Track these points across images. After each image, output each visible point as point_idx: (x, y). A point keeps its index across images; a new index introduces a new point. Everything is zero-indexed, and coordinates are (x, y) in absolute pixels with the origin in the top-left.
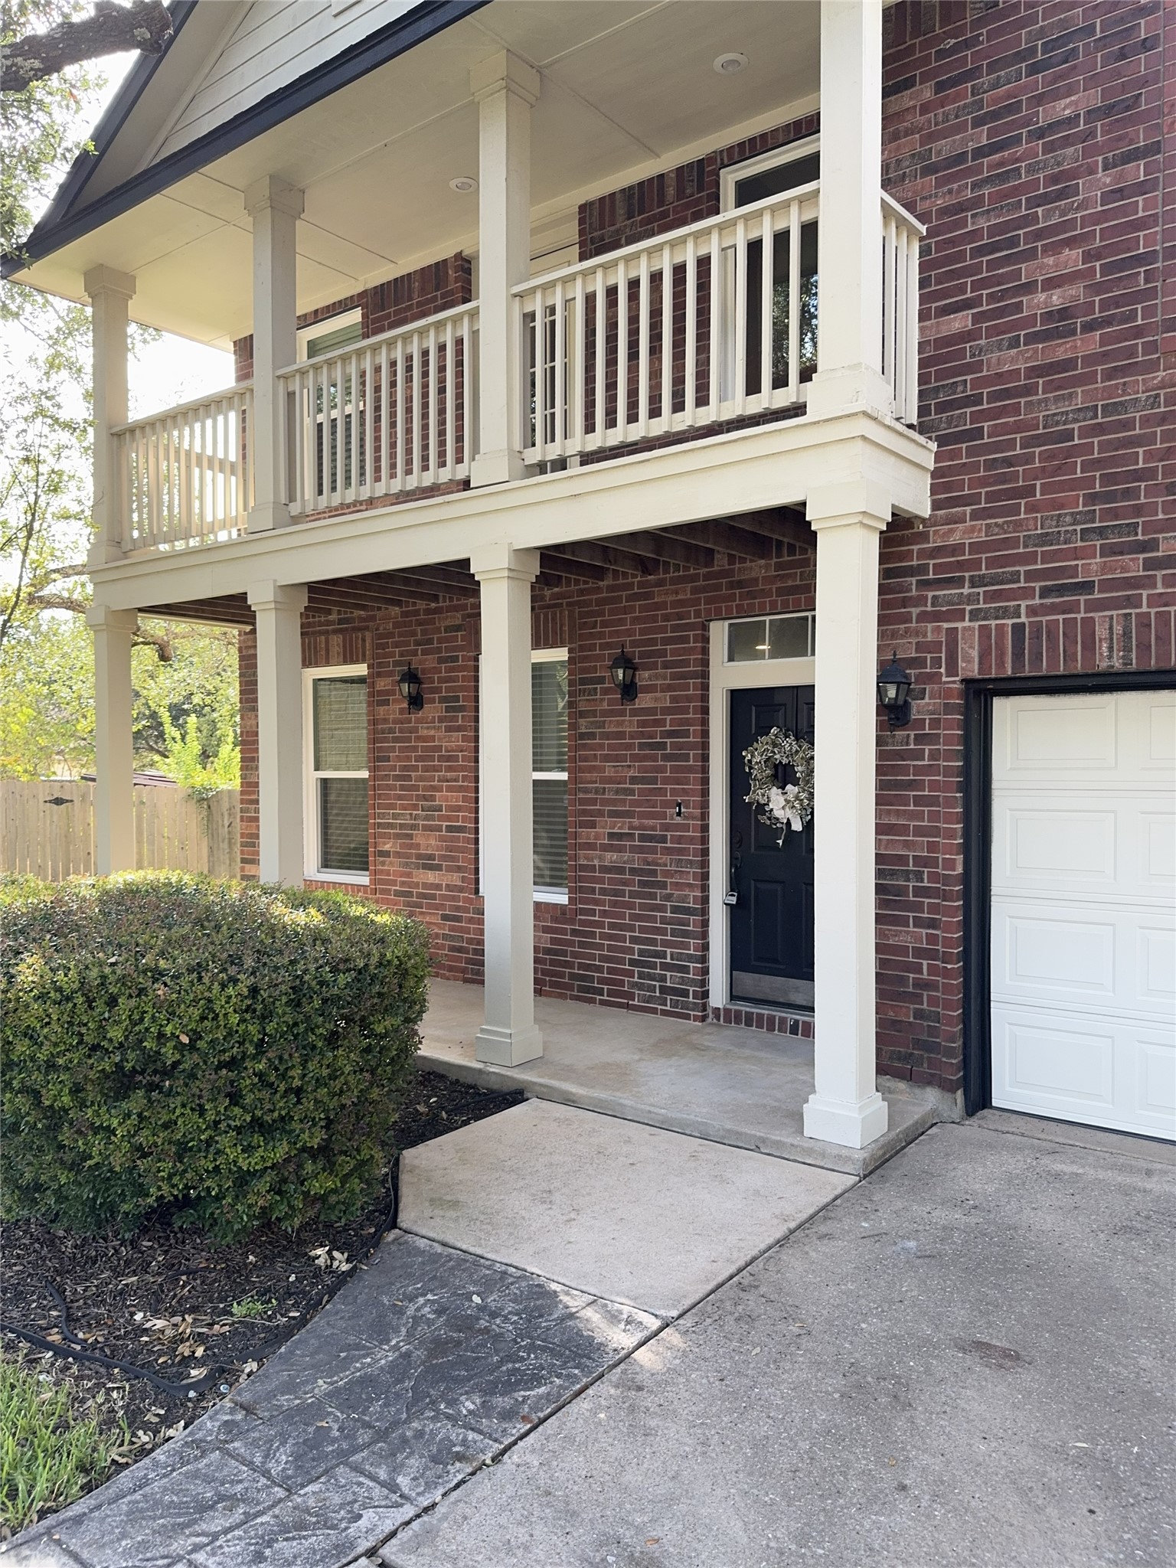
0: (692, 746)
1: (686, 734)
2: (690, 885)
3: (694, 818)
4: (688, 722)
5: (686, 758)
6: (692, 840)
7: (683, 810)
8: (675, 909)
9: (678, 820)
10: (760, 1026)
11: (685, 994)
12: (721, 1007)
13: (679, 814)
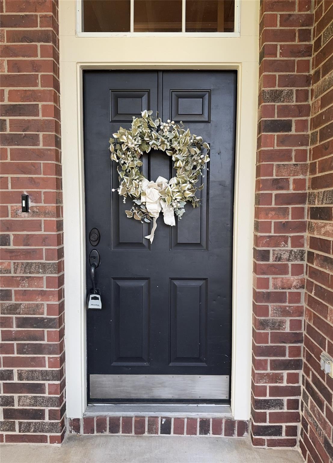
0: (42, 126)
1: (33, 110)
2: (43, 294)
3: (46, 214)
4: (34, 96)
5: (34, 140)
6: (44, 240)
7: (30, 204)
8: (22, 323)
9: (25, 217)
10: (127, 430)
11: (39, 415)
12: (80, 417)
13: (26, 209)
